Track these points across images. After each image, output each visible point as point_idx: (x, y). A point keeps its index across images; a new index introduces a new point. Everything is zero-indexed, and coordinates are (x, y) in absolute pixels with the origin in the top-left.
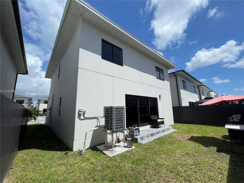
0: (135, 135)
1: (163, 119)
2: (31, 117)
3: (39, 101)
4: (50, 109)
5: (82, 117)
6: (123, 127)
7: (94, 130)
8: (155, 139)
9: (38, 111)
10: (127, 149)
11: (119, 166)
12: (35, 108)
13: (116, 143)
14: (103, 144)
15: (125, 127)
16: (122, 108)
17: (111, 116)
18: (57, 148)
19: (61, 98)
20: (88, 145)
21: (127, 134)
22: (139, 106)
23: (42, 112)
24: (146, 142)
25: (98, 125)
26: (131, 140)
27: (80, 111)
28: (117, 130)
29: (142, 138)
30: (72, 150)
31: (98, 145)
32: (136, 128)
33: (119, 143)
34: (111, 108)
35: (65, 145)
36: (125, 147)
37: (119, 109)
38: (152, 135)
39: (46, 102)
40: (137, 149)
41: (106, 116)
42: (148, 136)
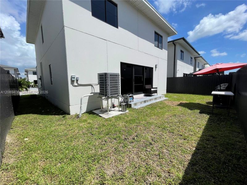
0: (129, 101)
1: (157, 88)
2: (22, 87)
3: (27, 71)
4: (40, 79)
5: (75, 84)
6: (117, 94)
7: (90, 96)
8: (148, 105)
9: (28, 82)
10: (121, 112)
11: (114, 124)
12: (25, 79)
13: (111, 108)
14: (98, 109)
15: (119, 93)
16: (117, 75)
17: (106, 83)
18: (54, 113)
19: (50, 66)
20: (84, 110)
21: (122, 101)
22: (134, 75)
23: (33, 84)
24: (139, 107)
25: (93, 92)
26: (125, 105)
27: (73, 78)
28: (112, 96)
29: (135, 104)
30: (69, 114)
31: (94, 110)
32: (130, 95)
33: (114, 108)
34: (106, 74)
35: (62, 111)
36: (119, 111)
37: (114, 76)
38: (145, 102)
39: (35, 73)
40: (131, 113)
41: (100, 83)
42: (141, 103)
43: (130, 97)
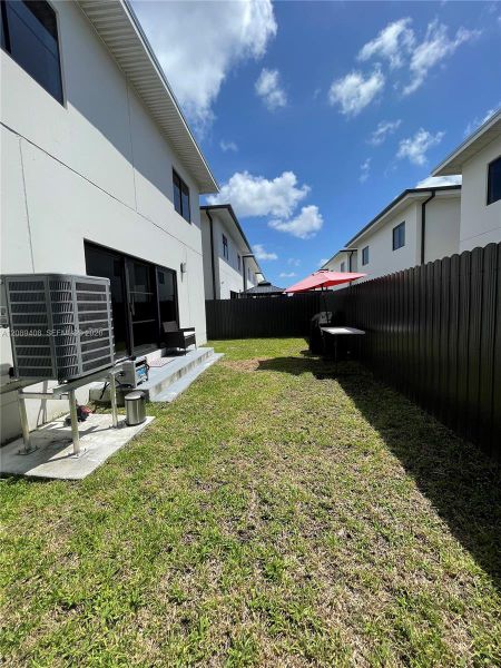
0: (137, 381)
24: (175, 394)
29: (159, 388)
32: (138, 359)
33: (83, 420)
36: (119, 426)
42: (171, 379)
43: (138, 365)
